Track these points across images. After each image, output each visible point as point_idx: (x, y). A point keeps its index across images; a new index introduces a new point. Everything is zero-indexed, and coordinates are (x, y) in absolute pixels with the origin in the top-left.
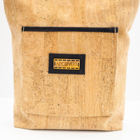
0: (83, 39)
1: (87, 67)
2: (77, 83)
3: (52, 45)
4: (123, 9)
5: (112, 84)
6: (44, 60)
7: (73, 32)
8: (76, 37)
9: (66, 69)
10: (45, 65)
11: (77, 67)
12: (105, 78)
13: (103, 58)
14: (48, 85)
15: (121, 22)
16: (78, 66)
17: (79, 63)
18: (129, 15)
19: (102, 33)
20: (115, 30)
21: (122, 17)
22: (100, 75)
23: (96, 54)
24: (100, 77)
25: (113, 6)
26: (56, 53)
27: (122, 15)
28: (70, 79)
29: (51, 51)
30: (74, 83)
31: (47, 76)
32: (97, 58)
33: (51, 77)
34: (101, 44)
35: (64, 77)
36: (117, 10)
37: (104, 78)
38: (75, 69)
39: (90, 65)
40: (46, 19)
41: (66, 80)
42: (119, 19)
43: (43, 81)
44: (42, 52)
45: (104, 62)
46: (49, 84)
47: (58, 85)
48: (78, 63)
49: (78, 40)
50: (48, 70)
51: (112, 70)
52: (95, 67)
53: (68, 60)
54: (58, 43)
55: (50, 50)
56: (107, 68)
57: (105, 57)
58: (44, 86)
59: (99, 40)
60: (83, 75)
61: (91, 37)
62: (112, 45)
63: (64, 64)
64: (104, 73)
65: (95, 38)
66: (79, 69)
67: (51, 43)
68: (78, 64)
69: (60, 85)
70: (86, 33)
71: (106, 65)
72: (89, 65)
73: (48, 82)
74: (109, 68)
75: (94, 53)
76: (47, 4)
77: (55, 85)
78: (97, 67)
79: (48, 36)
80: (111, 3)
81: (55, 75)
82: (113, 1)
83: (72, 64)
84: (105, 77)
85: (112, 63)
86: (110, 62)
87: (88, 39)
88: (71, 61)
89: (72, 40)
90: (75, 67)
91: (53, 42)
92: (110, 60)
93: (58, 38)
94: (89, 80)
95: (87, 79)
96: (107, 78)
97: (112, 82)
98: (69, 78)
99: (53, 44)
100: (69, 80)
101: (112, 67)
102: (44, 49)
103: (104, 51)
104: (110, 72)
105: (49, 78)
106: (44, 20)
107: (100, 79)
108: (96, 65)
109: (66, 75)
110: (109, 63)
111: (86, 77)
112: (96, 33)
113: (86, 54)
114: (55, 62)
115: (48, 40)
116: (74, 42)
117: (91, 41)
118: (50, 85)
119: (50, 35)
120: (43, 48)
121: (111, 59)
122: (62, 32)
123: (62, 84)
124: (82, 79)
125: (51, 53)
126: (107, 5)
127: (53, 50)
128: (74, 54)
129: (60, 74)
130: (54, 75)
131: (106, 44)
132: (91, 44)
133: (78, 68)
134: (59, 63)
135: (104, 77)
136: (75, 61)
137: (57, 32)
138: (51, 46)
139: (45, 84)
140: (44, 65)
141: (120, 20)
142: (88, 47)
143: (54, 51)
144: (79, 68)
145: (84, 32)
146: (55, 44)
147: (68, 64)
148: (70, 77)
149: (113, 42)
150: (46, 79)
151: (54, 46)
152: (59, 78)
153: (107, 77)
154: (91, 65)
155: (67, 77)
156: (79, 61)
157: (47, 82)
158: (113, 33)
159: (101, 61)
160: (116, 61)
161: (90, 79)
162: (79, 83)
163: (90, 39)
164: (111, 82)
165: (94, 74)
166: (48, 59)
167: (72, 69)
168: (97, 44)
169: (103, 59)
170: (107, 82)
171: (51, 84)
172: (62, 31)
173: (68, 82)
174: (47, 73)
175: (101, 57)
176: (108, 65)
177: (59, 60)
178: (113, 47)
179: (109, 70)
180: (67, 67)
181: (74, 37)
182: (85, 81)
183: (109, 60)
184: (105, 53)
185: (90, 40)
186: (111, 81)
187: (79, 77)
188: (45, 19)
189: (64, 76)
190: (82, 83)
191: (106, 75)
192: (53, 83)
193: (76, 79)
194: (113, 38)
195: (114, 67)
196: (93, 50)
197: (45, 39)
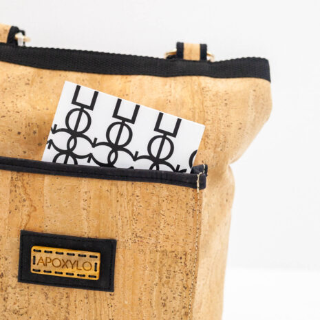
0: (111, 200)
1: (121, 272)
2: (94, 312)
3: (28, 209)
4: (226, 114)
5: (186, 314)
6: (7, 246)
7: (84, 179)
8: (92, 194)
9: (64, 275)
10: (10, 260)
11: (92, 272)
12: (168, 300)
13: (163, 251)
14: (16, 312)
15: (219, 149)
16: (96, 270)
17: (99, 263)
18: (241, 130)
19: (164, 185)
20: (198, 181)
21: (222, 136)
22: (155, 293)
23: (145, 241)
24: (154, 299)
25: (199, 109)
26: (38, 230)
27: (222, 131)
28: (75, 301)
29: (27, 224)
30: (85, 312)
31: (15, 288)
32: (148, 252)
33: (26, 292)
34: (159, 214)
35: (59, 295)
36: (209, 118)
37: (164, 300)
38: (87, 278)
39: (127, 269)
40: (23, 133)
41: (64, 303)
42: (214, 143)
43: (4, 300)
44: (3, 225)
45: (167, 261)
46: (17, 308)
47: (43, 314)
48: (96, 264)
49: (97, 202)
50: (16, 272)
51: (186, 281)
52: (141, 272)
53: (68, 254)
54: (45, 205)
55: (25, 222)
56: (175, 276)
57: (169, 249)
58: (5, 313)
59: (154, 204)
60: (108, 293)
61: (133, 194)
62: (190, 218)
63: (57, 263)
64: (164, 290)
65: (143, 197)
66: (97, 279)
67: (27, 203)
68: (96, 267)
69: (47, 315)
70: (119, 183)
71: (171, 269)
72: (124, 268)
73: (18, 304)
74: (179, 276)
75: (141, 237)
76: (29, 93)
77: (36, 312)
78: (147, 272)
79: (20, 184)
80: (193, 102)
81: (35, 288)
82: (200, 96)
83: (80, 264)
84: (167, 298)
85: (188, 264)
86: (183, 260)
87: (124, 201)
88: (76, 255)
89: (82, 202)
90: (87, 273)
91: (31, 200)
92: (183, 257)
93: (45, 192)
94: (125, 306)
95: (120, 303)
96: (174, 302)
97: (187, 310)
98: (72, 298)
99: (32, 206)
100: (73, 303)
101: (187, 275)
102: (8, 217)
103: (166, 232)
104: (180, 287)
105: (19, 294)
106: (18, 137)
107: (154, 304)
108: (145, 268)
109: (63, 290)
110: (180, 264)
111: (116, 297)
112: (148, 183)
113: (117, 239)
114: (34, 257)
115: (20, 194)
116: (86, 207)
117: (133, 205)
118: (22, 311)
119: (25, 182)
120: (7, 214)
121: (185, 255)
122: (56, 177)
123: (53, 311)
124: (106, 302)
125: (27, 229)
126: (183, 106)
127: (31, 221)
128: (86, 236)
129: (48, 287)
130: (32, 286)
131: (172, 214)
132: (133, 212)
133: (95, 277)
134: (44, 258)
135: (164, 298)
136: (88, 257)
137: (42, 176)
138: (26, 210)
139: (8, 308)
140: (6, 259)
141: (216, 145)
142: (123, 222)
143: (35, 226)
144: (98, 276)
145: (115, 182)
146: (37, 208)
147: (69, 262)
148: (74, 294)
149: (191, 211)
150: (10, 295)
151: (33, 211)
152: (47, 297)
153: (174, 298)
154: (130, 266)
155: (65, 296)
156: (96, 257)
157: (15, 304)
158: (191, 189)
159: (158, 259)
160: (197, 259)
161: (126, 302)
162: (98, 312)
163: (130, 200)
164: (183, 311)
165: (137, 292)
166: (19, 245)
167: (79, 277)
168: (149, 213)
169: (164, 253)
170: (172, 310)
171: (26, 309)
172: (55, 175)
173: (70, 308)
174: (16, 280)
175: (159, 248)
176: (177, 269)
177: (45, 252)
178: (191, 224)
179: (178, 280)
180: (65, 272)
181: (86, 192)
182: (113, 309)
183: (179, 256)
184: (170, 237)
185: (131, 203)
186: (184, 308)
187: (98, 296)
188: (19, 133)
189: (57, 291)
190: (105, 312)
191: (169, 294)
192: (30, 307)
193: (91, 300)
194: (193, 202)
195: (191, 274)
196: (136, 230)
197: (11, 191)
